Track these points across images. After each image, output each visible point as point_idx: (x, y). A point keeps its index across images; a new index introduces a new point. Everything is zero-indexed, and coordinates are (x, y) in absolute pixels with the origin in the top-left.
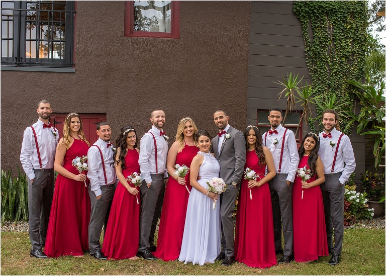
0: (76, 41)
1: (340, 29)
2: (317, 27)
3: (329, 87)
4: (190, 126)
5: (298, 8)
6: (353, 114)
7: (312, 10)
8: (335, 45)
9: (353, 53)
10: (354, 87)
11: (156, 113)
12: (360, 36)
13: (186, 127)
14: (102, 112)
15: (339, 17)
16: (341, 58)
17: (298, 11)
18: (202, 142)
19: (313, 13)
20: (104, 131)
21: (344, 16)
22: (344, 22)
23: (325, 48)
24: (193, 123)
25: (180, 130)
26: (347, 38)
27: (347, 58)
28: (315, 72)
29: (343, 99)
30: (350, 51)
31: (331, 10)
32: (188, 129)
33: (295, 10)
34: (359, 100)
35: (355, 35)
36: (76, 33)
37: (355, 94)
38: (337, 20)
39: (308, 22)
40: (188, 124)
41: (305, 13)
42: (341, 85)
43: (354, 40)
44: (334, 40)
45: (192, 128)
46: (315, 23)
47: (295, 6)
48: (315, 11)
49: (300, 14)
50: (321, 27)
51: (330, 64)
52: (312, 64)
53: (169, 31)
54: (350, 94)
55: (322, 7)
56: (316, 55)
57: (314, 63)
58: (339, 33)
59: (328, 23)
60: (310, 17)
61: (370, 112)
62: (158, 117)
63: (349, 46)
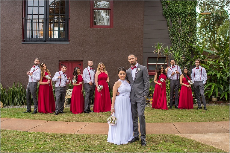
0: (70, 31)
1: (184, 21)
2: (174, 21)
3: (180, 47)
4: (102, 66)
5: (165, 13)
6: (191, 58)
7: (171, 14)
8: (182, 28)
9: (191, 31)
10: (191, 47)
11: (89, 62)
12: (193, 24)
13: (101, 66)
14: (81, 60)
15: (184, 16)
16: (185, 34)
17: (165, 14)
18: (121, 74)
19: (172, 15)
20: (64, 68)
21: (186, 16)
22: (186, 18)
23: (177, 30)
24: (103, 65)
25: (99, 67)
26: (187, 25)
27: (188, 34)
28: (173, 40)
29: (186, 52)
30: (189, 31)
31: (180, 13)
32: (102, 67)
33: (163, 14)
34: (193, 52)
35: (191, 23)
36: (70, 27)
37: (191, 50)
38: (182, 17)
39: (169, 19)
40: (102, 65)
41: (168, 15)
42: (185, 46)
43: (191, 26)
44: (182, 26)
45: (103, 67)
46: (173, 19)
47: (163, 12)
48: (172, 14)
49: (166, 15)
50: (175, 21)
51: (180, 37)
52: (172, 37)
53: (109, 25)
54: (189, 50)
55: (175, 12)
56: (173, 33)
57: (172, 36)
58: (184, 23)
59: (179, 19)
60: (170, 17)
61: (198, 57)
62: (90, 63)
63: (188, 28)
